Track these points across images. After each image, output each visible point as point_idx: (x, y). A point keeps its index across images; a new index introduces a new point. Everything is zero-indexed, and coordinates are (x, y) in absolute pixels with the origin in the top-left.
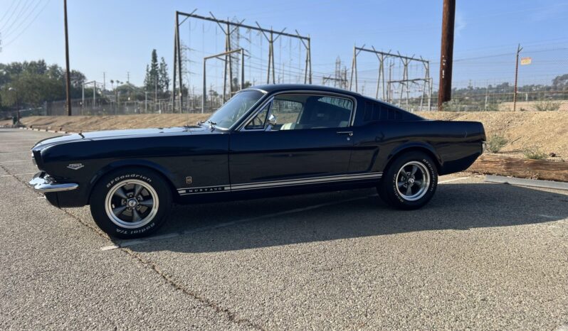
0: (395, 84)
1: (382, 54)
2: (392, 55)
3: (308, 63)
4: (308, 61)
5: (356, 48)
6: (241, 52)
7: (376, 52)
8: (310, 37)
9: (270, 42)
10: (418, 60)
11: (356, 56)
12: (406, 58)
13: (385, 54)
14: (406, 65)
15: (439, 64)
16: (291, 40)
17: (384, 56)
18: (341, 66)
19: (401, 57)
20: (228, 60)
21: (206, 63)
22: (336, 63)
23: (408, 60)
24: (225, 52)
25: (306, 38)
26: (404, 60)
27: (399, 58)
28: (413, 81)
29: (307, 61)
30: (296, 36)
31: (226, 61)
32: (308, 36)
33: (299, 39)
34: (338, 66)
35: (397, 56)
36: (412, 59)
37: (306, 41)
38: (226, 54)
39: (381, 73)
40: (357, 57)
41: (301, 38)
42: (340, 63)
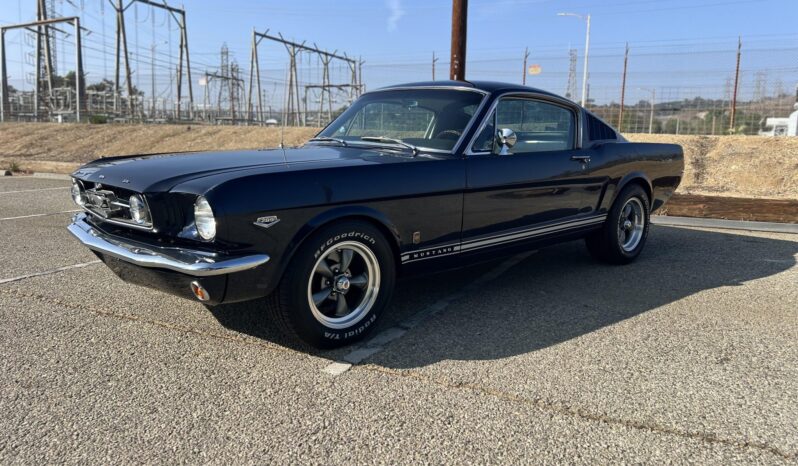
0: (316, 89)
1: (293, 45)
2: (307, 48)
3: (184, 49)
4: (184, 45)
5: (256, 34)
6: (75, 22)
7: (285, 42)
8: (185, 10)
9: (118, 11)
10: (341, 58)
11: (256, 45)
12: (326, 54)
13: (297, 46)
14: (326, 64)
15: (449, 66)
16: (153, 11)
17: (297, 49)
18: (229, 58)
19: (319, 52)
20: (43, 31)
21: (5, 36)
22: (222, 53)
23: (329, 57)
24: (36, 20)
25: (178, 11)
26: (323, 56)
27: (316, 54)
28: (340, 87)
29: (181, 47)
30: (162, 6)
31: (40, 34)
32: (180, 8)
33: (167, 11)
34: (225, 57)
35: (314, 51)
36: (333, 56)
37: (179, 16)
38: (38, 24)
39: (294, 73)
40: (258, 47)
41: (170, 9)
42: (227, 53)
